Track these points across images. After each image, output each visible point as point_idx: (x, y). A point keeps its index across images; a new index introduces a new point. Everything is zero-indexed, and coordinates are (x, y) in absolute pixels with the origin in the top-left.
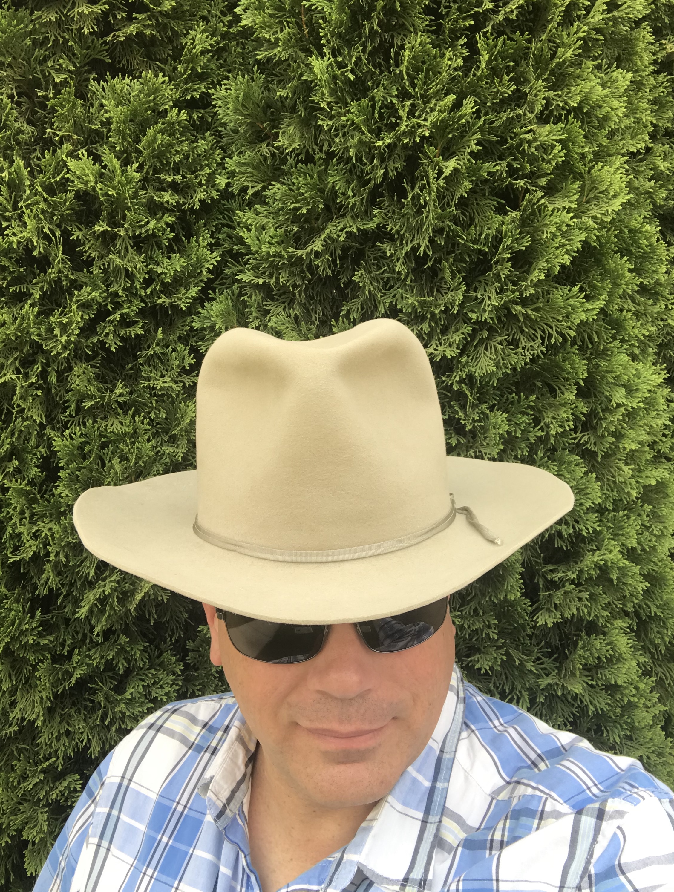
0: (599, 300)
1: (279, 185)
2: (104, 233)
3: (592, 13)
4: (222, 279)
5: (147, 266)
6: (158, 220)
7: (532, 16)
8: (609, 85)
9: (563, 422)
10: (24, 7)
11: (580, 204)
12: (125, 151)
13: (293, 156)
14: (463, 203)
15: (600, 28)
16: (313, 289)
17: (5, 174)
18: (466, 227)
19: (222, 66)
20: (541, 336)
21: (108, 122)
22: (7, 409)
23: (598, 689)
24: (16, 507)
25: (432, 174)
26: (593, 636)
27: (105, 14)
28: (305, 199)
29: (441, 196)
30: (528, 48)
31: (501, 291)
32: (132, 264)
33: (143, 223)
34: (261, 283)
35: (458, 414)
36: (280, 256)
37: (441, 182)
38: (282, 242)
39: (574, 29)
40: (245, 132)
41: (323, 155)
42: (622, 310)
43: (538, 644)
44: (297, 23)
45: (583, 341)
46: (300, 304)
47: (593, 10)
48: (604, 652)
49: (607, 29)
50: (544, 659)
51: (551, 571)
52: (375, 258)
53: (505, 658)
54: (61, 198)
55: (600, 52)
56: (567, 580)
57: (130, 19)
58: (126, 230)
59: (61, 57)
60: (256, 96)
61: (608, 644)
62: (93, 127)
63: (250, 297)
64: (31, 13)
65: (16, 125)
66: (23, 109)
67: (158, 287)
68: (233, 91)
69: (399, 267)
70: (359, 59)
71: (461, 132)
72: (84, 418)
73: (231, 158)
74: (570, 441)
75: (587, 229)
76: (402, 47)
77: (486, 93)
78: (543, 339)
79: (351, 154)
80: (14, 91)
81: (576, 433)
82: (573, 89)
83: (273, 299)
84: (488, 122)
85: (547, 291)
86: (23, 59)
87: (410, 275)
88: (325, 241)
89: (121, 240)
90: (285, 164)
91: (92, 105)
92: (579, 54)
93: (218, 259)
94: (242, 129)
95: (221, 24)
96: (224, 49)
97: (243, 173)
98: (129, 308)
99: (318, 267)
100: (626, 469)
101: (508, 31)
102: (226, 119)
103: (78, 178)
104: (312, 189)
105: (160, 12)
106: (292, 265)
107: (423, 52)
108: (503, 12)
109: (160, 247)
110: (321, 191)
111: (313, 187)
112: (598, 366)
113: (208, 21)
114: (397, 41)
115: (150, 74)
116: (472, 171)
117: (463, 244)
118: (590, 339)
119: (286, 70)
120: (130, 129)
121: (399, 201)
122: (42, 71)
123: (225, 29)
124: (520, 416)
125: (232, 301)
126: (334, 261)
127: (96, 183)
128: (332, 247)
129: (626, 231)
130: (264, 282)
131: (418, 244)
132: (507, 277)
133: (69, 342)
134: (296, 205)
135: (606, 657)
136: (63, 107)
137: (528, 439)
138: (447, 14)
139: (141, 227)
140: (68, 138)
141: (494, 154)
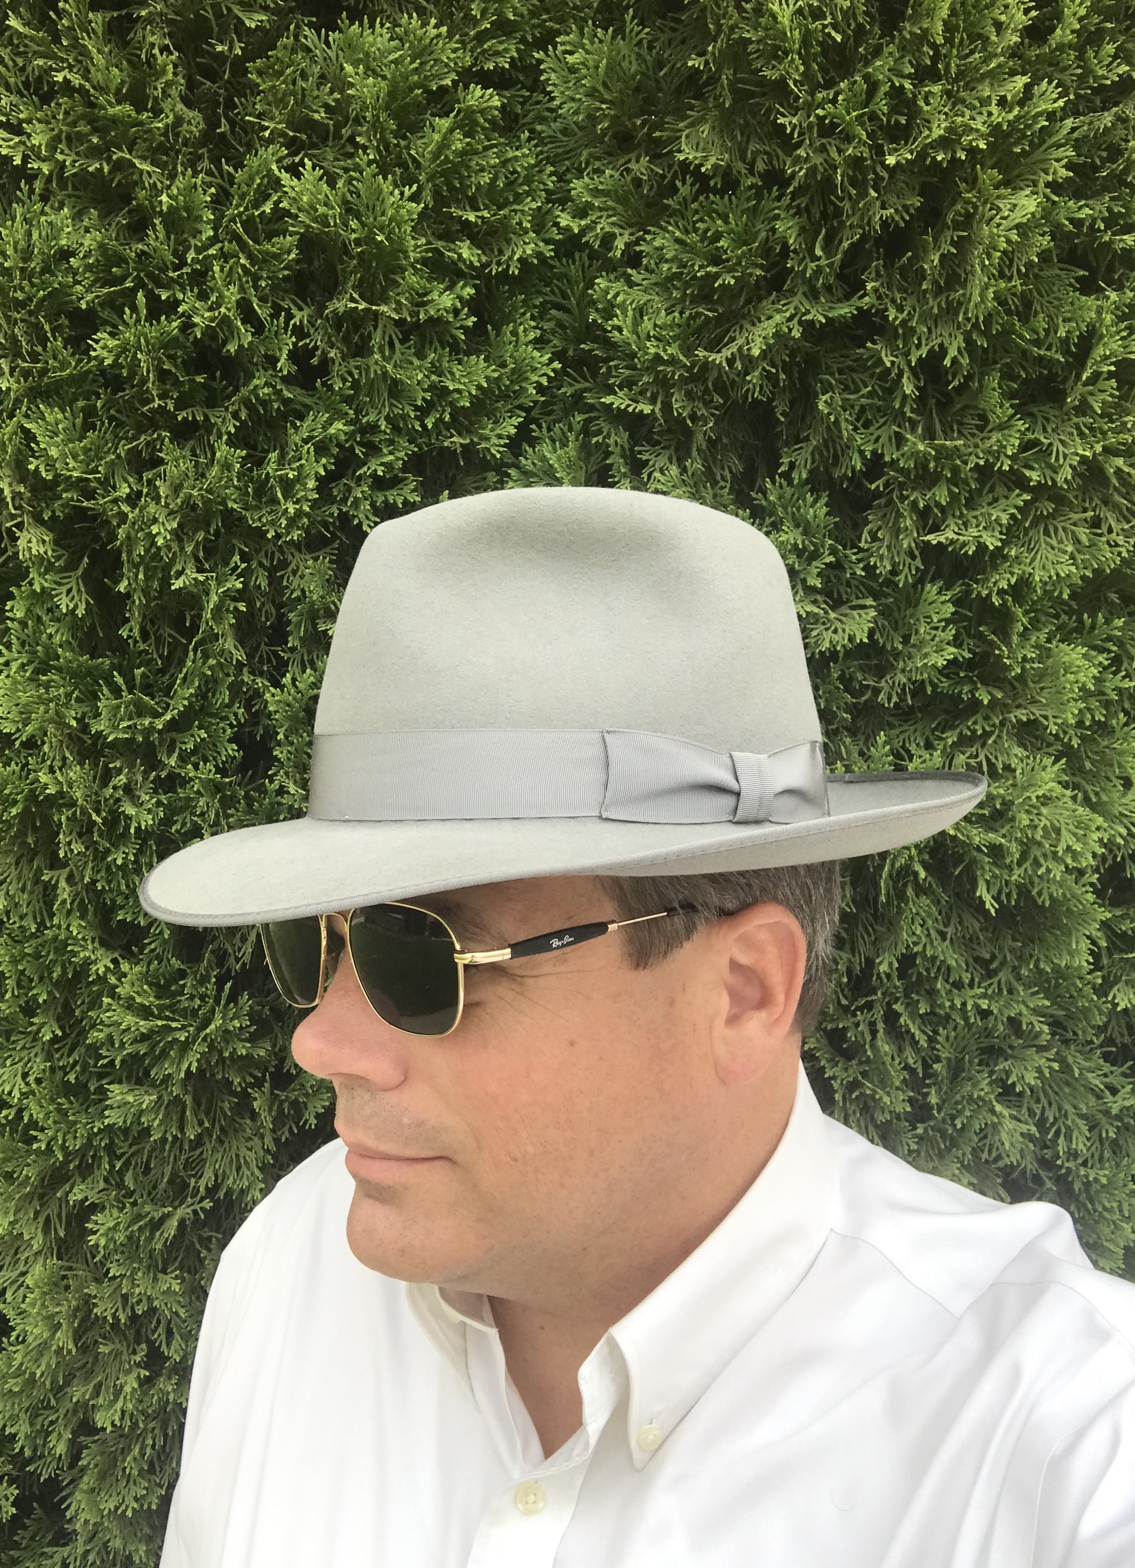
13: (689, 180)
17: (164, 199)
36: (675, 362)
37: (1012, 234)
41: (756, 180)
60: (625, 65)
62: (313, 115)
63: (609, 437)
67: (447, 416)
69: (907, 386)
72: (309, 653)
80: (170, 42)
90: (670, 196)
91: (303, 75)
93: (557, 365)
97: (600, 209)
98: (391, 453)
102: (568, 109)
103: (304, 209)
115: (415, 20)
117: (1022, 348)
122: (215, 6)
133: (299, 514)
134: (710, 270)
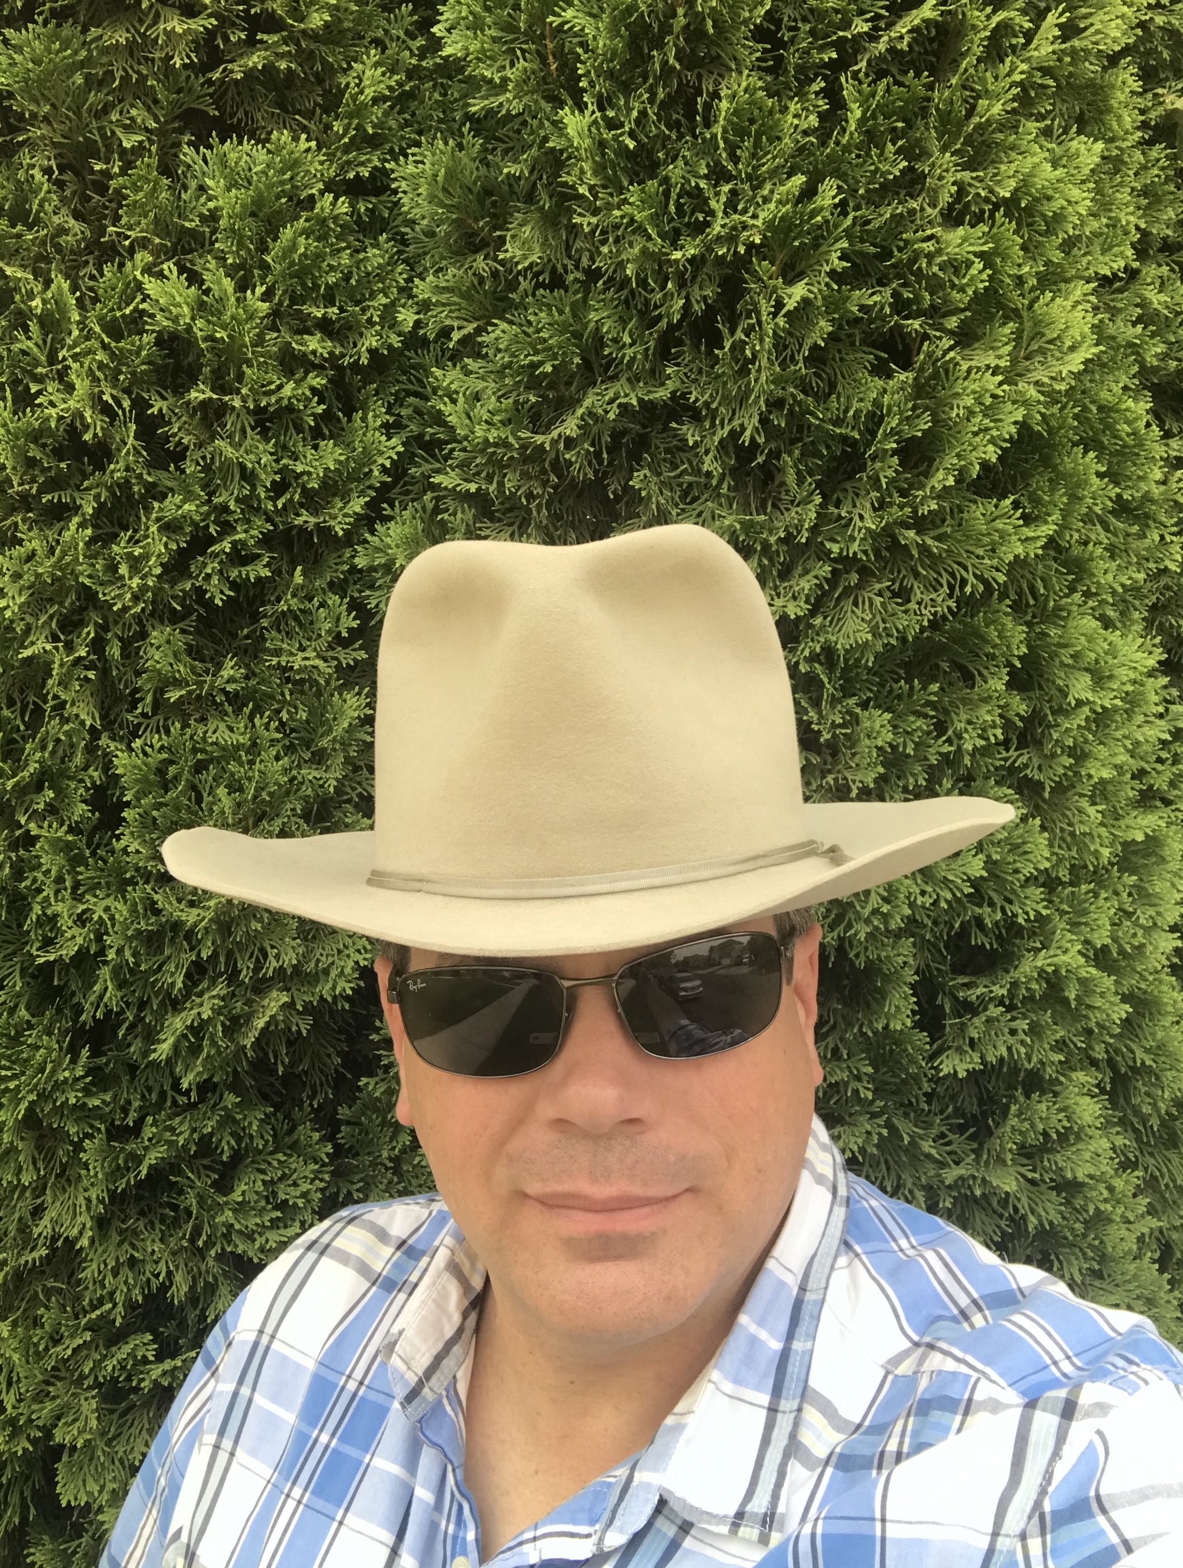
0: (1046, 522)
1: (504, 325)
2: (205, 404)
3: (1035, 42)
4: (405, 484)
5: (277, 461)
6: (298, 383)
7: (935, 45)
8: (1064, 161)
9: (984, 730)
10: (71, 21)
11: (1014, 361)
12: (241, 267)
13: (529, 276)
14: (817, 357)
15: (1049, 67)
16: (560, 502)
17: (36, 303)
18: (822, 397)
19: (407, 123)
20: (949, 583)
21: (213, 217)
22: (35, 703)
23: (1043, 1187)
24: (49, 871)
25: (765, 307)
26: (1035, 1096)
27: (211, 34)
28: (550, 348)
29: (780, 345)
30: (929, 99)
31: (880, 507)
32: (252, 457)
33: (273, 387)
34: (473, 490)
35: (807, 713)
36: (506, 444)
37: (781, 321)
38: (510, 421)
39: (1004, 68)
40: (448, 235)
41: (579, 275)
42: (1086, 544)
43: (941, 1112)
44: (538, 52)
45: (1020, 593)
46: (539, 527)
47: (1037, 37)
48: (1053, 1122)
49: (1060, 68)
50: (951, 1136)
51: (964, 985)
52: (667, 451)
53: (885, 1132)
54: (133, 344)
55: (1049, 108)
56: (991, 999)
57: (252, 43)
58: (244, 400)
59: (132, 106)
60: (467, 173)
61: (1060, 1110)
62: (187, 224)
63: (455, 514)
64: (85, 30)
65: (56, 220)
66: (68, 193)
67: (297, 497)
68: (428, 166)
69: (709, 464)
70: (643, 113)
71: (816, 239)
72: (166, 719)
73: (423, 280)
74: (998, 763)
75: (1026, 403)
76: (716, 95)
77: (858, 173)
78: (951, 587)
79: (628, 272)
80: (53, 163)
81: (1007, 750)
82: (1003, 167)
83: (492, 520)
84: (859, 222)
85: (958, 506)
86: (69, 109)
87: (728, 478)
88: (582, 419)
89: (234, 417)
90: (514, 290)
91: (185, 187)
92: (1014, 109)
93: (401, 449)
94: (442, 230)
95: (407, 53)
96: (410, 95)
97: (444, 305)
98: (246, 531)
99: (570, 464)
100: (1091, 811)
101: (894, 70)
102: (415, 213)
103: (162, 310)
104: (562, 333)
105: (303, 32)
106: (525, 460)
107: (751, 103)
108: (886, 38)
109: (299, 430)
110: (577, 335)
111: (563, 328)
112: (1044, 635)
113: (384, 49)
114: (708, 86)
115: (286, 136)
116: (833, 304)
117: (818, 427)
118: (1033, 590)
119: (518, 132)
120: (250, 228)
121: (710, 353)
122: (101, 129)
123: (414, 61)
124: (912, 718)
125: (423, 521)
126: (598, 455)
127: (193, 319)
128: (595, 430)
129: (1094, 409)
130: (479, 489)
131: (742, 425)
132: (891, 481)
133: (143, 589)
134: (535, 359)
135: (1057, 1132)
136: (137, 189)
137: (926, 759)
138: (792, 40)
139: (269, 393)
140: (143, 243)
141: (869, 275)
